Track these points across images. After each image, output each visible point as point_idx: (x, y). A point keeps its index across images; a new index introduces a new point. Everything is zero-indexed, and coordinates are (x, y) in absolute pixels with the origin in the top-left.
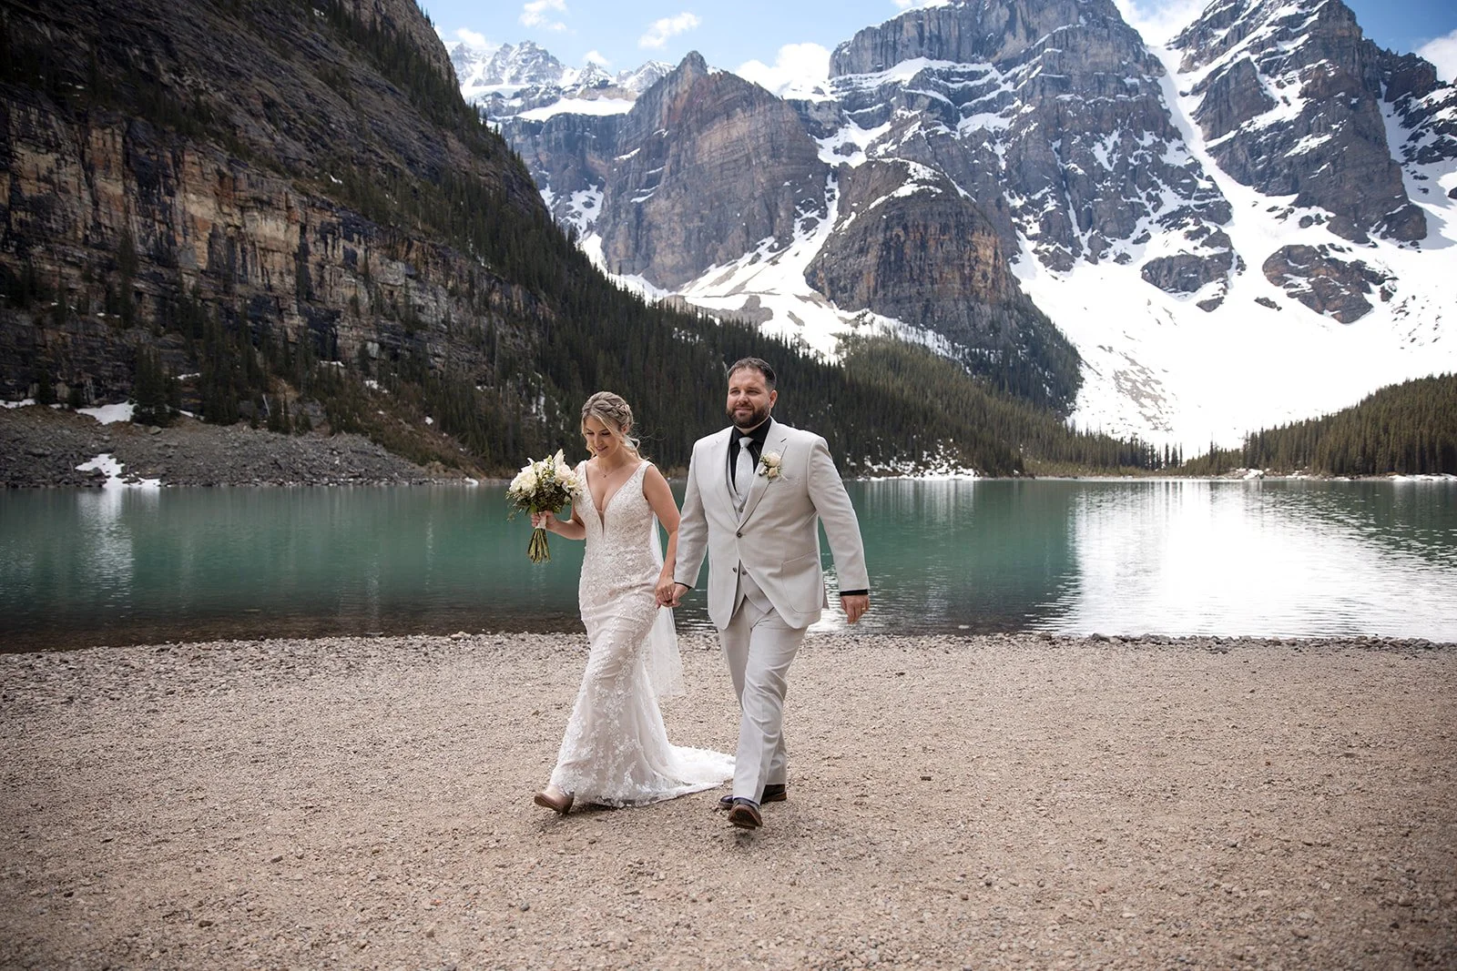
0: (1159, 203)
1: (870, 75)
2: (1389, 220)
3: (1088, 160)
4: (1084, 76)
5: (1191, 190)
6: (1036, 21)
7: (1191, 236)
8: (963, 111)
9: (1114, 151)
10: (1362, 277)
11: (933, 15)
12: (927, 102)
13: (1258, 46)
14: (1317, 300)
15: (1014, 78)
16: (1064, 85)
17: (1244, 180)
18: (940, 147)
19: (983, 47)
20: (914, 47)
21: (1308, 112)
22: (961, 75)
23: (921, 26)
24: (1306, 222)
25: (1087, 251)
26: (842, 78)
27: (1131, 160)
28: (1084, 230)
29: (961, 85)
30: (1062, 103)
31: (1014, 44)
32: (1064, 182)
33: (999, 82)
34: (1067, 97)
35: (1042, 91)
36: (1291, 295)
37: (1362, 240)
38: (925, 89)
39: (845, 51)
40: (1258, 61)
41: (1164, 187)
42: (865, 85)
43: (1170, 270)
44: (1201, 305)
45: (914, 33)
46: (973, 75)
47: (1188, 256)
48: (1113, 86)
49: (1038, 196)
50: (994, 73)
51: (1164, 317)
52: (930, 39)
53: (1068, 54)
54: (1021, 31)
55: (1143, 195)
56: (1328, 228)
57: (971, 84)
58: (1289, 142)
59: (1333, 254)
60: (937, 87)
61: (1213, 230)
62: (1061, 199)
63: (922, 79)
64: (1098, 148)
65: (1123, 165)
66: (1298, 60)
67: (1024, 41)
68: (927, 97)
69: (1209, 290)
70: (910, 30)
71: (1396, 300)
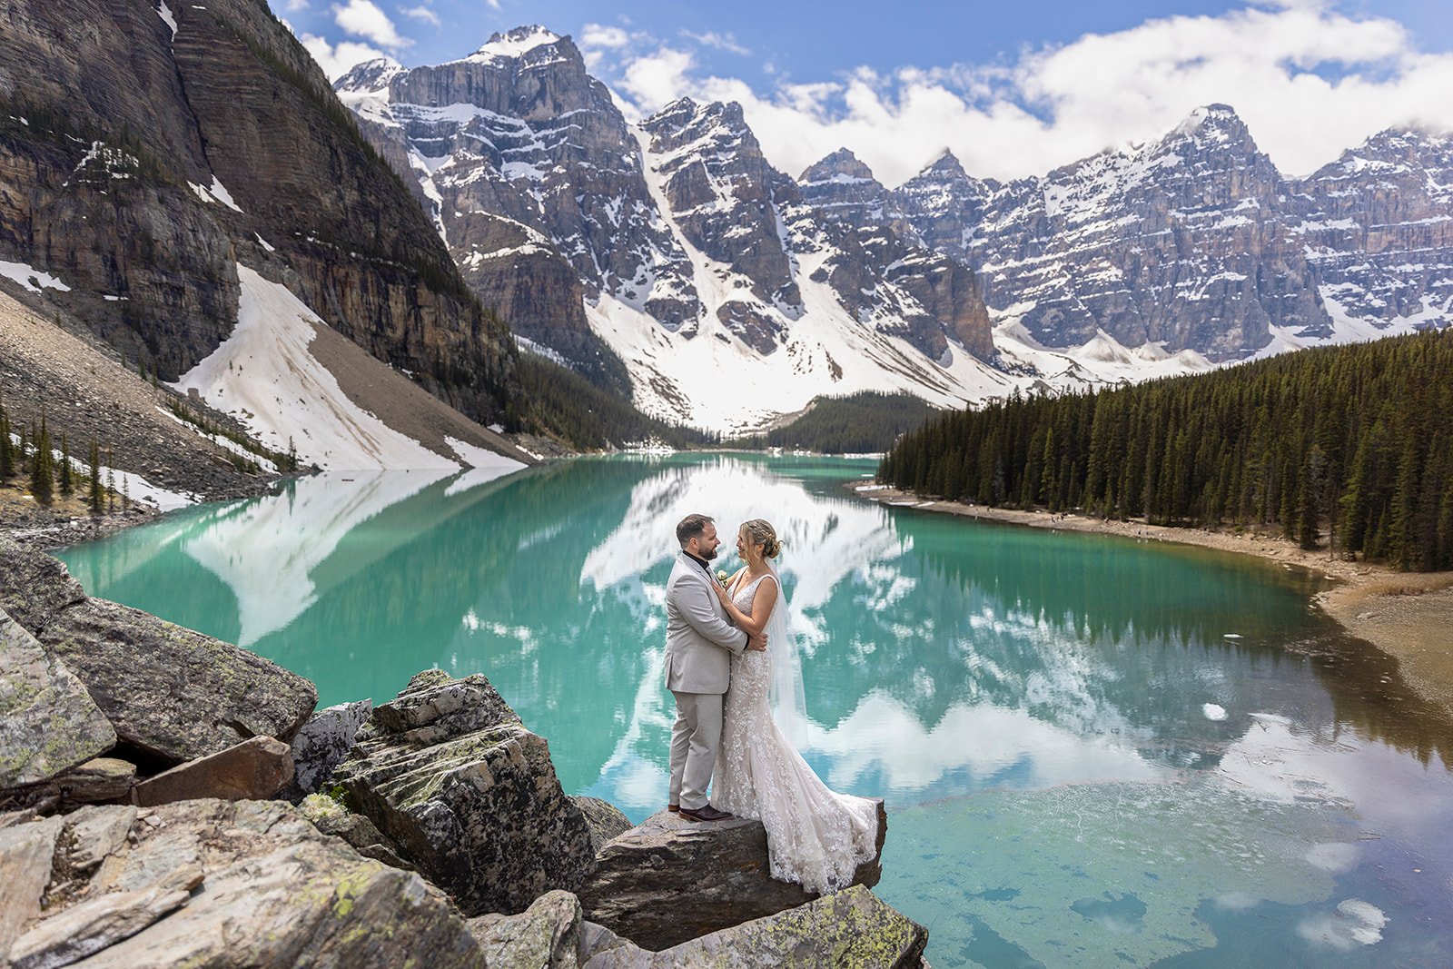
0: (650, 258)
1: (426, 108)
2: (783, 290)
3: (603, 218)
4: (597, 150)
5: (667, 251)
6: (561, 98)
7: (674, 285)
8: (505, 155)
9: (618, 213)
10: (770, 326)
11: (480, 71)
12: (480, 145)
13: (705, 151)
14: (749, 338)
15: (545, 138)
16: (583, 155)
17: (699, 246)
18: (502, 192)
19: (519, 105)
20: (463, 93)
21: (738, 208)
22: (502, 125)
23: (470, 77)
24: (738, 284)
25: (607, 286)
26: (402, 105)
27: (630, 222)
28: (603, 270)
29: (502, 134)
30: (583, 168)
31: (543, 111)
32: (587, 231)
33: (532, 139)
34: (585, 165)
35: (569, 156)
36: (734, 334)
37: (769, 302)
38: (478, 134)
39: (403, 81)
40: (706, 162)
41: (652, 245)
42: (424, 117)
43: (663, 309)
44: (683, 334)
45: (464, 81)
46: (511, 128)
47: (674, 300)
48: (616, 162)
49: (570, 239)
50: (527, 131)
51: (664, 341)
52: (477, 89)
53: (586, 132)
54: (549, 102)
55: (639, 249)
56: (752, 291)
57: (511, 135)
58: (726, 227)
59: (756, 309)
60: (485, 134)
61: (688, 284)
62: (587, 245)
63: (475, 125)
64: (607, 207)
65: (625, 225)
66: (730, 168)
67: (551, 111)
68: (480, 142)
69: (687, 326)
70: (460, 79)
71: (789, 342)
